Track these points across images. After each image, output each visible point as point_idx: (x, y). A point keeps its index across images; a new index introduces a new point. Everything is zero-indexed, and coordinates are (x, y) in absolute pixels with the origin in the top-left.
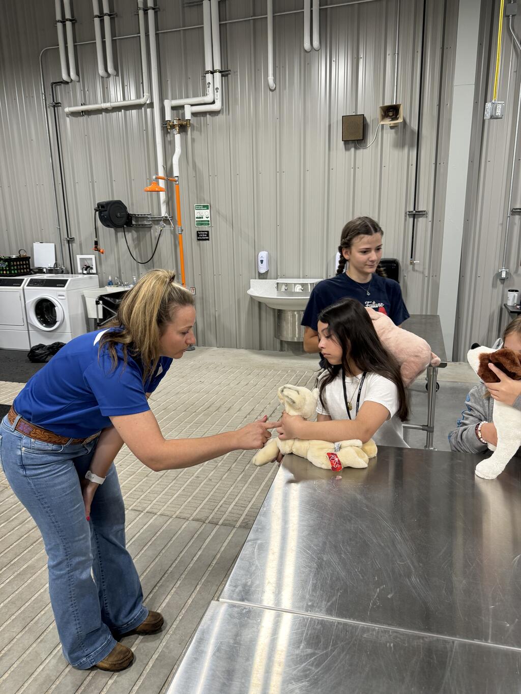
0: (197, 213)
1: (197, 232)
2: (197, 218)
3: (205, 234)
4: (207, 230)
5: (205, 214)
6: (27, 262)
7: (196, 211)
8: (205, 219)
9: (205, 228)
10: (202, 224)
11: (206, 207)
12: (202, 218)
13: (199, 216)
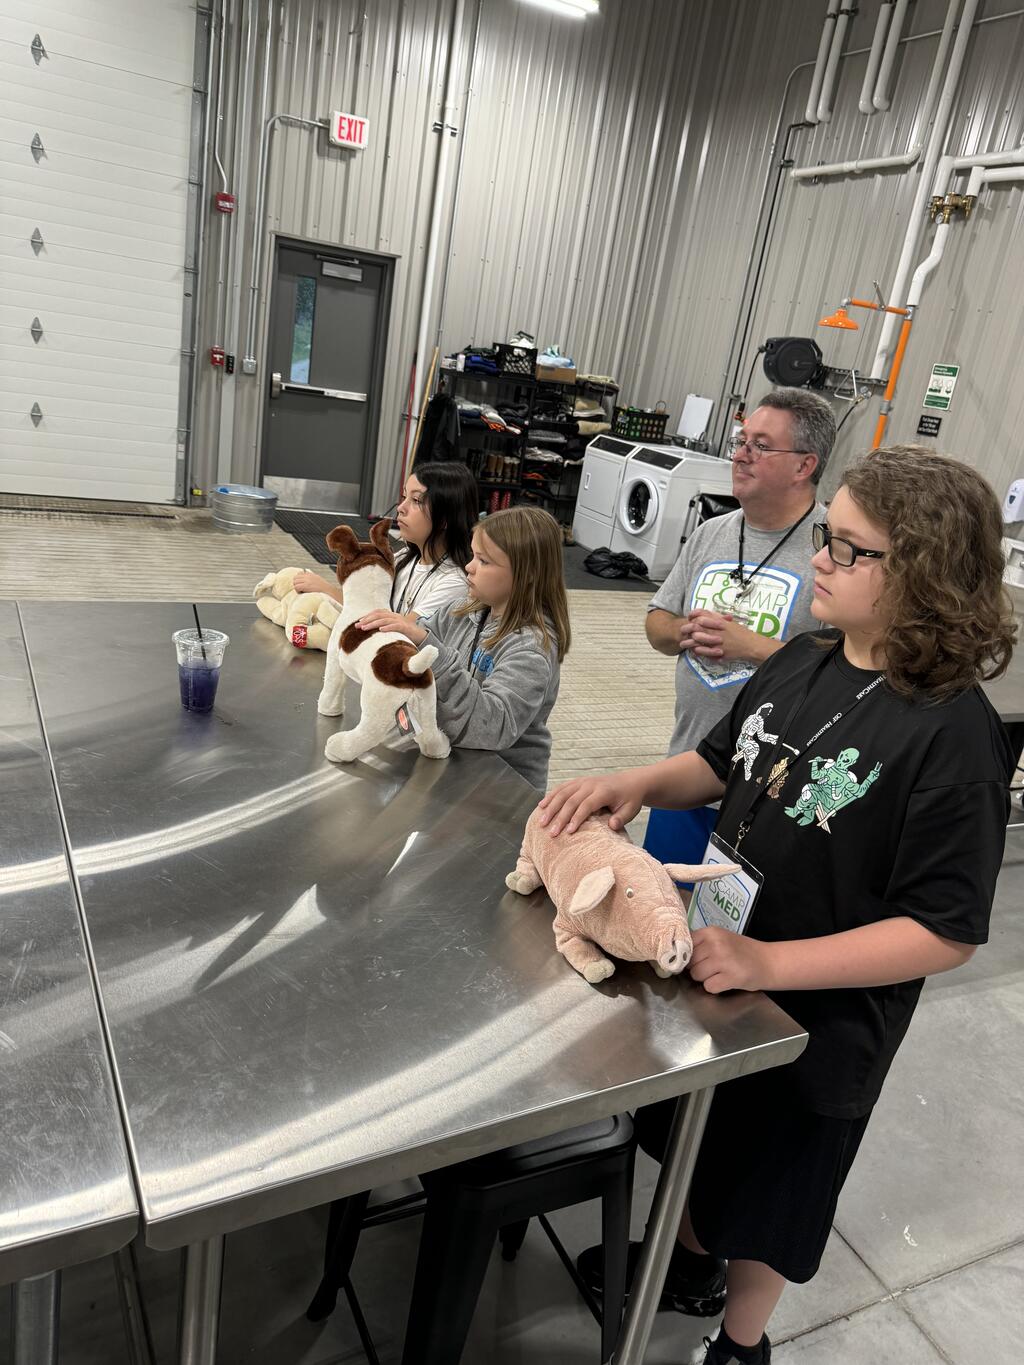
0: (935, 381)
1: (923, 416)
2: (931, 390)
3: (933, 423)
4: (939, 416)
5: (946, 384)
6: (662, 423)
7: (933, 376)
8: (943, 394)
9: (938, 412)
10: (934, 404)
11: (953, 371)
12: (939, 391)
13: (934, 387)
